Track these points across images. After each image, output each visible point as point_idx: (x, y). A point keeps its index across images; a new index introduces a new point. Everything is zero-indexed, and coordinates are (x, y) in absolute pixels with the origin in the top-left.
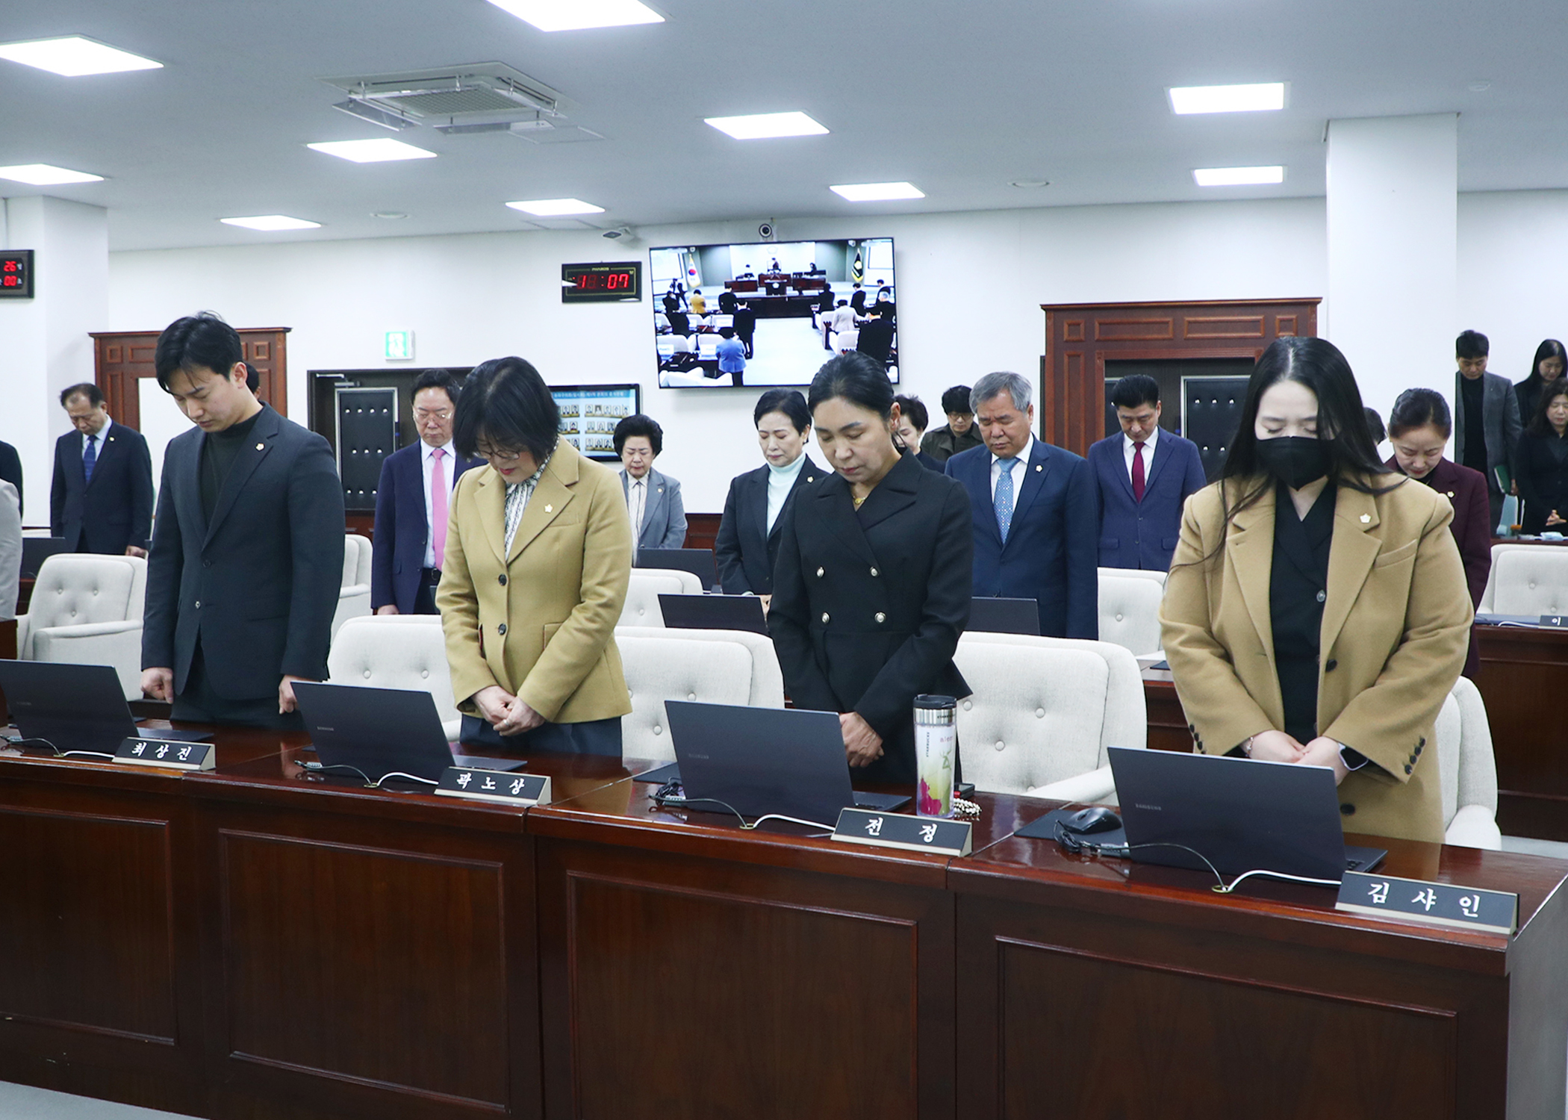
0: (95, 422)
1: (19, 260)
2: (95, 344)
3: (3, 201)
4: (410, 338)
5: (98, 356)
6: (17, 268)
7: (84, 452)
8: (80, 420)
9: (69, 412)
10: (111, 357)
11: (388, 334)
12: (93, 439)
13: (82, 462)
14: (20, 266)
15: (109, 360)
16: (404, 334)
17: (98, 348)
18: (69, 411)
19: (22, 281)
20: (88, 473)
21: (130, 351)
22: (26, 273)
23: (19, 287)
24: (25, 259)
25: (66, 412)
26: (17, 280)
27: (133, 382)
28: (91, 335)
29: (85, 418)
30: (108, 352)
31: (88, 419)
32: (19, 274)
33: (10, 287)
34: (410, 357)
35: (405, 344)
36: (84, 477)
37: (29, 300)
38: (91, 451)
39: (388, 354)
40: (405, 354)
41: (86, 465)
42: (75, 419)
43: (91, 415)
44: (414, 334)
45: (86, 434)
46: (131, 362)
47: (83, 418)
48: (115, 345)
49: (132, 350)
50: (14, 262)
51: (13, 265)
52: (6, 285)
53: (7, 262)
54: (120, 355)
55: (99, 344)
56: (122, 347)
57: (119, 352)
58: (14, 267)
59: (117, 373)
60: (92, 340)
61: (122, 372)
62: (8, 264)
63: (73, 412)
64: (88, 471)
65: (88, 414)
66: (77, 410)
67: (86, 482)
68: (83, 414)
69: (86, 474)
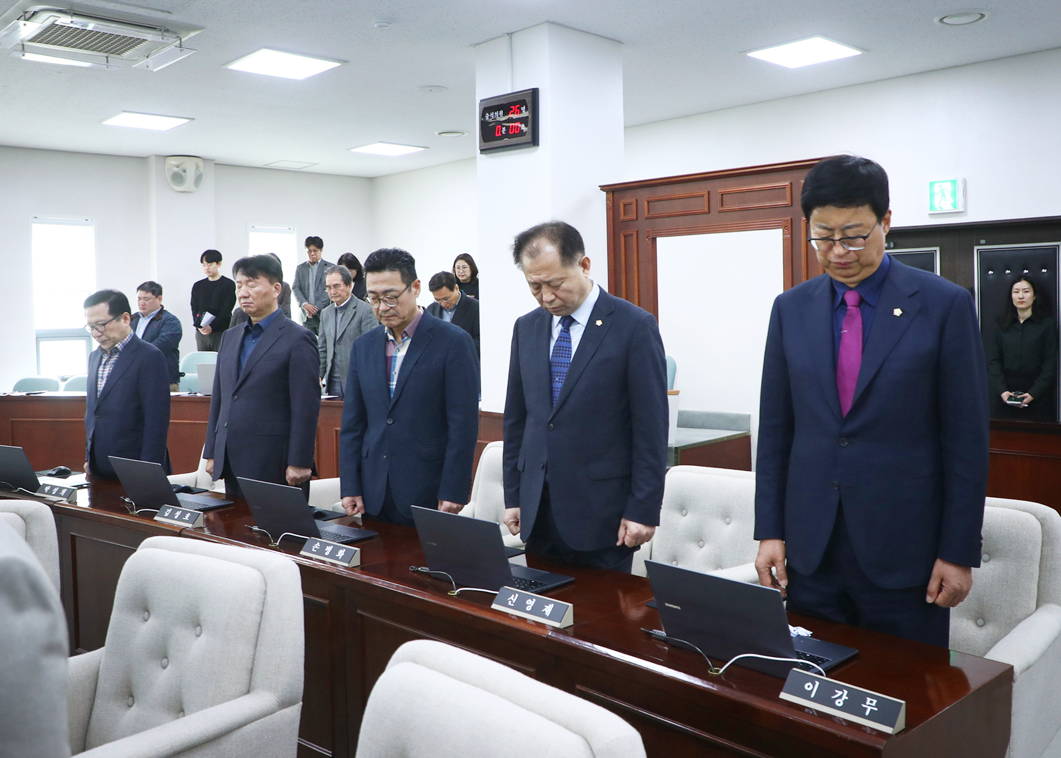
0: (571, 292)
1: (523, 103)
2: (607, 199)
3: (508, 37)
4: (961, 187)
5: (611, 212)
6: (521, 112)
7: (553, 344)
8: (544, 288)
9: (526, 275)
10: (625, 213)
11: (932, 184)
12: (568, 321)
14: (523, 109)
15: (622, 217)
16: (954, 182)
17: (611, 204)
18: (527, 272)
19: (527, 126)
21: (646, 203)
22: (531, 119)
23: (524, 133)
24: (529, 100)
25: (522, 274)
26: (522, 127)
27: (650, 243)
28: (603, 188)
29: (553, 286)
30: (622, 206)
31: (557, 287)
32: (523, 120)
33: (515, 136)
34: (961, 210)
35: (954, 194)
36: (551, 391)
37: (534, 148)
39: (932, 207)
40: (955, 207)
41: (554, 369)
42: (537, 287)
43: (562, 279)
44: (965, 182)
46: (647, 218)
47: (548, 283)
48: (629, 198)
49: (648, 202)
50: (519, 106)
51: (517, 109)
52: (510, 133)
53: (512, 107)
54: (635, 210)
55: (611, 198)
56: (637, 200)
57: (634, 207)
58: (518, 110)
59: (632, 233)
60: (604, 194)
61: (637, 231)
62: (512, 108)
63: (533, 274)
64: (558, 380)
65: (557, 278)
66: (538, 270)
67: (554, 397)
68: (550, 278)
69: (554, 387)
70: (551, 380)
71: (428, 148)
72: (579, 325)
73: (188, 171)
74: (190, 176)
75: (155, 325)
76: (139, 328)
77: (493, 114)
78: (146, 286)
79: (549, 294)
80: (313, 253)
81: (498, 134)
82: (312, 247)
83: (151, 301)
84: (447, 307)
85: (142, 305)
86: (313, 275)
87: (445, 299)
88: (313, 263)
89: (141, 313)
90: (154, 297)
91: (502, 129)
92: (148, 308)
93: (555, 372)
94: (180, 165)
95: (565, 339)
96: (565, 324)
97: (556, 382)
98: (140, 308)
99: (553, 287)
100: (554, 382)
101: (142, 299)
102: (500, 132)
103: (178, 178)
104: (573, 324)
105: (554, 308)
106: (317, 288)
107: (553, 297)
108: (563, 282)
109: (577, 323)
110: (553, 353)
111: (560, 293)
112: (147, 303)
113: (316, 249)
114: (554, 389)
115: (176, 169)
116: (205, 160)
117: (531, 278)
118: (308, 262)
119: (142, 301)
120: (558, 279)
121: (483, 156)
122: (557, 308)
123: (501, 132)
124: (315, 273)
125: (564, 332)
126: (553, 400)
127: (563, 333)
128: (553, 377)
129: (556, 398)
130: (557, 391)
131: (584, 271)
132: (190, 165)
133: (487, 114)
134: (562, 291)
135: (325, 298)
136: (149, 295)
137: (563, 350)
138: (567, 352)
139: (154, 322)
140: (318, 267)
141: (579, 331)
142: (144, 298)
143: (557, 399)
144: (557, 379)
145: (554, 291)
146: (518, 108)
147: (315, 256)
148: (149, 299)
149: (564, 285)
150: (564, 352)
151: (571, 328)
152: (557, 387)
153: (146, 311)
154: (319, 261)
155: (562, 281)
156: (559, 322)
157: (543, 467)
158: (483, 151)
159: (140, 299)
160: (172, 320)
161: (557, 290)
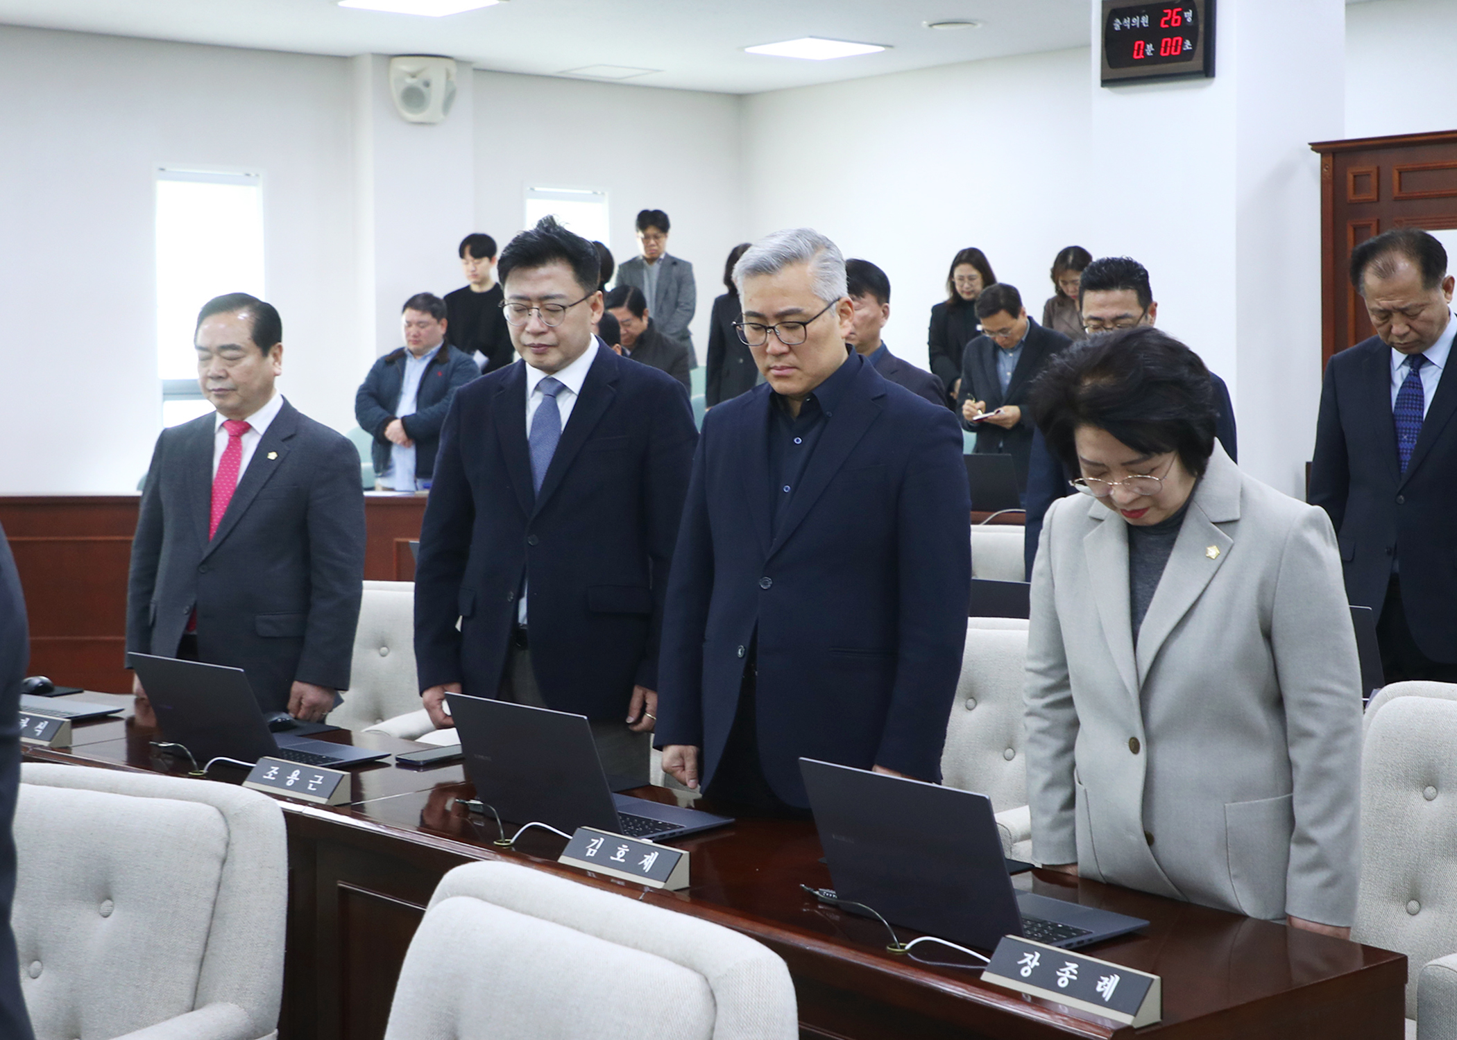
0: (1430, 322)
1: (1186, 7)
2: (1323, 165)
5: (1330, 188)
6: (1184, 19)
7: (1395, 392)
8: (1396, 318)
10: (1356, 189)
12: (1417, 361)
13: (1393, 418)
14: (1188, 15)
15: (1351, 196)
17: (1328, 175)
19: (1194, 44)
20: (1408, 444)
21: (1396, 173)
22: (1201, 28)
23: (1188, 56)
24: (1199, 4)
26: (1183, 44)
28: (1316, 147)
30: (1350, 177)
31: (1415, 316)
32: (1188, 31)
33: (1171, 59)
36: (1398, 453)
37: (1204, 82)
38: (1411, 391)
41: (1399, 424)
42: (1385, 315)
43: (1422, 306)
45: (1402, 349)
46: (1396, 199)
47: (1403, 312)
48: (1366, 165)
49: (1400, 173)
50: (1180, 9)
51: (1177, 15)
52: (1162, 54)
53: (1165, 11)
54: (1376, 184)
55: (1331, 165)
56: (1378, 168)
57: (1373, 180)
58: (1178, 17)
59: (1370, 222)
60: (1317, 157)
61: (1378, 221)
62: (1167, 13)
63: (1383, 298)
64: (1407, 439)
65: (1417, 304)
66: (1391, 294)
67: (1401, 461)
68: (1408, 304)
69: (1401, 447)
70: (1396, 440)
71: (890, 46)
72: (1434, 366)
73: (434, 85)
74: (437, 94)
75: (439, 371)
76: (409, 376)
77: (1129, 21)
78: (420, 301)
79: (1402, 325)
80: (652, 242)
81: (1138, 54)
82: (652, 231)
83: (429, 328)
84: (1005, 345)
85: (415, 336)
86: (650, 286)
87: (1003, 331)
88: (651, 260)
89: (409, 350)
90: (434, 321)
91: (1145, 47)
92: (425, 342)
93: (1402, 429)
94: (419, 72)
95: (1415, 385)
96: (1414, 366)
97: (1404, 441)
98: (409, 341)
99: (1408, 316)
100: (1401, 441)
101: (414, 326)
102: (1141, 51)
103: (414, 97)
104: (1424, 365)
105: (1405, 344)
106: (661, 308)
107: (1407, 329)
108: (1422, 310)
109: (1430, 363)
110: (1396, 403)
111: (1417, 324)
112: (423, 331)
113: (659, 235)
114: (1401, 451)
115: (410, 81)
116: (460, 62)
117: (1379, 304)
118: (641, 258)
119: (413, 329)
120: (1417, 306)
121: (1106, 90)
122: (1409, 343)
123: (1144, 53)
124: (655, 277)
125: (1414, 375)
126: (1401, 466)
127: (1412, 376)
128: (1399, 435)
129: (1405, 462)
130: (1406, 453)
131: (1445, 296)
132: (436, 74)
133: (1118, 21)
134: (1422, 321)
135: (676, 326)
136: (427, 317)
137: (1413, 399)
138: (1418, 402)
139: (436, 368)
140: (661, 269)
141: (1433, 375)
142: (419, 323)
143: (1407, 464)
144: (1405, 437)
145: (1409, 321)
146: (1177, 13)
147: (655, 248)
148: (427, 324)
149: (1424, 314)
150: (1414, 402)
151: (1422, 370)
152: (1405, 447)
153: (419, 347)
154: (662, 256)
155: (1422, 308)
156: (1403, 363)
157: (1389, 553)
158: (1106, 82)
159: (409, 324)
160: (467, 365)
161: (1413, 319)
